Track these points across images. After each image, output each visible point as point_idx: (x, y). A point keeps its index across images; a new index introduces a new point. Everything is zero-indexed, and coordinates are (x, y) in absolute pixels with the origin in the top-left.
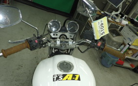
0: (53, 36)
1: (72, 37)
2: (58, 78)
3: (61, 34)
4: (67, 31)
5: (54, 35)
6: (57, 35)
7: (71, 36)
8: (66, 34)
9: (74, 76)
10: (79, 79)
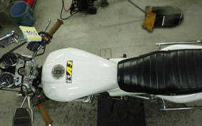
0: (20, 82)
1: (23, 61)
2: (70, 79)
3: (16, 73)
4: (15, 67)
5: (18, 81)
6: (18, 78)
7: (22, 63)
8: (17, 68)
9: (68, 65)
10: (72, 61)
